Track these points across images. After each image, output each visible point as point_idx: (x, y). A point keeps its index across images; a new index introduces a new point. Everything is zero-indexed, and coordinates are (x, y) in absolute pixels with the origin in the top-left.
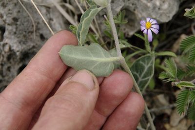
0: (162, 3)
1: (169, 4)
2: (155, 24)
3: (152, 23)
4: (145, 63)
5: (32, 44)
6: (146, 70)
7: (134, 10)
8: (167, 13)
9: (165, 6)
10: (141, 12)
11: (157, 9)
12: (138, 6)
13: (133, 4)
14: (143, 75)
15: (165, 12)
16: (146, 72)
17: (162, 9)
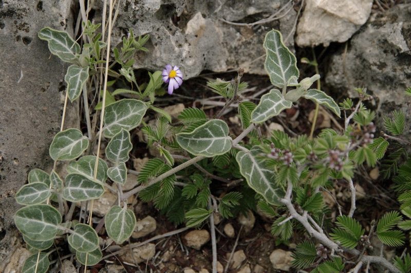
0: (188, 57)
1: (195, 63)
2: (180, 78)
3: (178, 75)
4: (132, 108)
5: (25, 6)
6: (129, 116)
7: (156, 44)
8: (187, 71)
9: (190, 62)
10: (162, 51)
11: (180, 59)
12: (162, 43)
13: (159, 37)
14: (121, 119)
15: (186, 67)
16: (128, 119)
17: (185, 63)
